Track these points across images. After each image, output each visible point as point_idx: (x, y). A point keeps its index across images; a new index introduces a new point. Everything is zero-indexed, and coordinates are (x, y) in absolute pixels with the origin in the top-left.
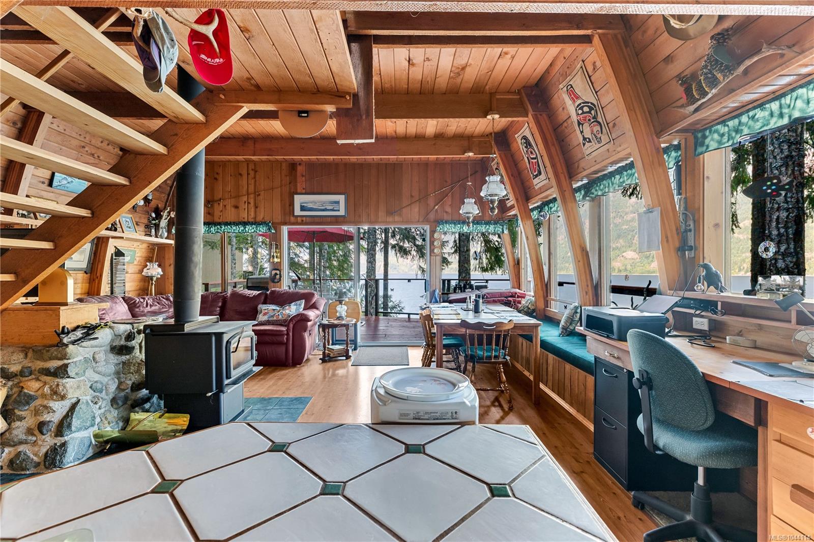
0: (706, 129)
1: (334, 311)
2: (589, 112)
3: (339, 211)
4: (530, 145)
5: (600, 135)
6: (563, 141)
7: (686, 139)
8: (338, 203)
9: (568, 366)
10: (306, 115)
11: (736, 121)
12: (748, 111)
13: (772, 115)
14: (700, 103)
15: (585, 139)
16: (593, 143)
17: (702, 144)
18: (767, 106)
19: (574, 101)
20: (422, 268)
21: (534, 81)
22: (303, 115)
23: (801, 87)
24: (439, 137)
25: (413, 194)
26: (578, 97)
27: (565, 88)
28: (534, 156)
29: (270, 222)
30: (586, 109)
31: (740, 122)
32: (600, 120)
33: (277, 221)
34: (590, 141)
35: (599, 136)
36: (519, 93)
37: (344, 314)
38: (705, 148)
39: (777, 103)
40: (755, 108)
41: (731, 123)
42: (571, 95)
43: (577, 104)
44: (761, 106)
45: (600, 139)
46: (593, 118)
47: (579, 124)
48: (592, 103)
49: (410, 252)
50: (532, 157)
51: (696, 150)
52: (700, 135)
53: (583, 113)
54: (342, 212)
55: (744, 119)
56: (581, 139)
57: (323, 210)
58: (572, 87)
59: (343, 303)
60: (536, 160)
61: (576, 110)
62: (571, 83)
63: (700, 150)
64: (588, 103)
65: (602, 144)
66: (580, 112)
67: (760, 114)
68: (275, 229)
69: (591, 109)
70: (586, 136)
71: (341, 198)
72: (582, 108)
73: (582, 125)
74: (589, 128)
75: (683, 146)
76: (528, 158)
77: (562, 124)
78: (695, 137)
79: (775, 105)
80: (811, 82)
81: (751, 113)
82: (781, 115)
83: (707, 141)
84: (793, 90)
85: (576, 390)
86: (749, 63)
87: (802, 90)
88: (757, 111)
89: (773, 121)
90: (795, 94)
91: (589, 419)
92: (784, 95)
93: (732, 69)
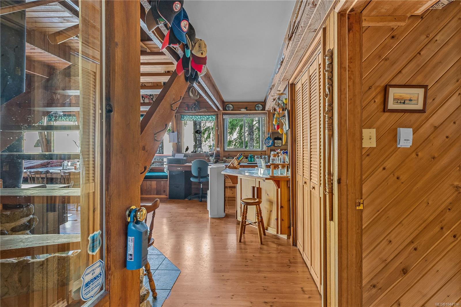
0: (185, 115)
2: (149, 96)
7: (178, 115)
13: (199, 118)
14: (189, 111)
17: (183, 118)
31: (192, 117)
32: (154, 100)
38: (184, 120)
40: (196, 115)
41: (190, 116)
47: (143, 97)
51: (181, 119)
52: (183, 116)
73: (145, 98)
74: (148, 101)
78: (181, 116)
79: (199, 117)
80: (205, 115)
81: (195, 116)
82: (200, 119)
83: (185, 118)
84: (203, 115)
85: (145, 188)
86: (202, 110)
87: (204, 116)
88: (196, 116)
89: (199, 119)
90: (203, 116)
91: (154, 194)
92: (201, 116)
93: (200, 110)
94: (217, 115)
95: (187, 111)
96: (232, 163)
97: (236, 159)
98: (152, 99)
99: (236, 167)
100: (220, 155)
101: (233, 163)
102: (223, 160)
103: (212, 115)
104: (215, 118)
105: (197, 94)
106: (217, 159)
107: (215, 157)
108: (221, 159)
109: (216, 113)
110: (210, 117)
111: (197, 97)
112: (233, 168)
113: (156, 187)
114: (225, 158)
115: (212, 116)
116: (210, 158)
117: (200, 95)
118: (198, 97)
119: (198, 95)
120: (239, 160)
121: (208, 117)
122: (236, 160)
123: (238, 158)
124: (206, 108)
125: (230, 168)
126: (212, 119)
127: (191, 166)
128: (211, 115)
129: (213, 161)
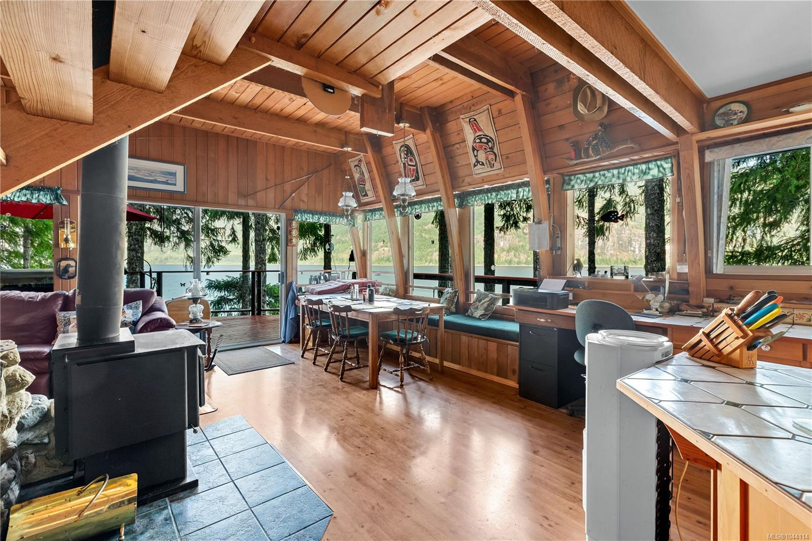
0: (572, 175)
1: (188, 312)
2: (487, 143)
3: (175, 185)
4: (412, 154)
5: (494, 162)
6: (451, 158)
7: (554, 178)
8: (174, 174)
9: (464, 338)
10: (332, 91)
11: (591, 175)
12: (600, 171)
13: (613, 176)
14: (582, 160)
15: (477, 161)
16: (486, 166)
17: (569, 184)
18: (611, 171)
19: (476, 132)
20: (190, 257)
21: (437, 104)
22: (329, 90)
23: (631, 165)
24: (321, 125)
25: (268, 178)
26: (480, 130)
27: (468, 120)
28: (414, 164)
29: (59, 188)
30: (484, 140)
31: (594, 177)
32: (495, 151)
33: (70, 188)
34: (483, 164)
35: (492, 163)
36: (421, 109)
37: (200, 315)
38: (570, 187)
39: (617, 170)
40: (604, 170)
41: (588, 175)
42: (473, 127)
43: (477, 135)
44: (608, 170)
45: (492, 166)
46: (490, 148)
47: (474, 149)
48: (490, 137)
49: (168, 238)
50: (410, 163)
51: (563, 186)
52: (567, 178)
53: (481, 142)
54: (179, 187)
55: (597, 174)
56: (474, 161)
57: (152, 181)
58: (475, 120)
59: (199, 301)
60: (415, 168)
61: (475, 139)
62: (475, 117)
63: (566, 187)
64: (488, 136)
65: (493, 169)
66: (478, 141)
67: (609, 175)
68: (68, 200)
69: (488, 141)
70: (479, 160)
71: (179, 170)
72: (480, 139)
73: (478, 151)
74: (484, 155)
75: (551, 182)
76: (404, 164)
77: (454, 145)
78: (563, 179)
79: (615, 172)
80: (636, 164)
81: (601, 173)
82: (619, 178)
83: (572, 183)
84: (627, 166)
85: (476, 354)
86: (621, 147)
87: (631, 168)
88: (606, 172)
89: (614, 180)
90: (627, 168)
91: (492, 373)
92: (621, 167)
93: (612, 148)
94: (676, 156)
95: (575, 162)
96: (707, 335)
97: (730, 316)
98: (491, 148)
99: (731, 359)
100: (691, 289)
101: (713, 335)
102: (703, 307)
103: (660, 160)
104: (670, 165)
105: (599, 102)
106: (679, 302)
107: (670, 292)
108: (693, 302)
109: (673, 147)
110: (651, 165)
111: (603, 112)
112: (717, 359)
113: (496, 357)
114: (712, 300)
115: (659, 163)
116: (650, 296)
117: (611, 103)
118: (606, 109)
119: (603, 103)
120: (749, 325)
121: (644, 167)
122: (728, 323)
123: (744, 315)
124: (633, 139)
125: (698, 354)
126: (659, 171)
127: (572, 318)
128: (656, 160)
129: (661, 307)
